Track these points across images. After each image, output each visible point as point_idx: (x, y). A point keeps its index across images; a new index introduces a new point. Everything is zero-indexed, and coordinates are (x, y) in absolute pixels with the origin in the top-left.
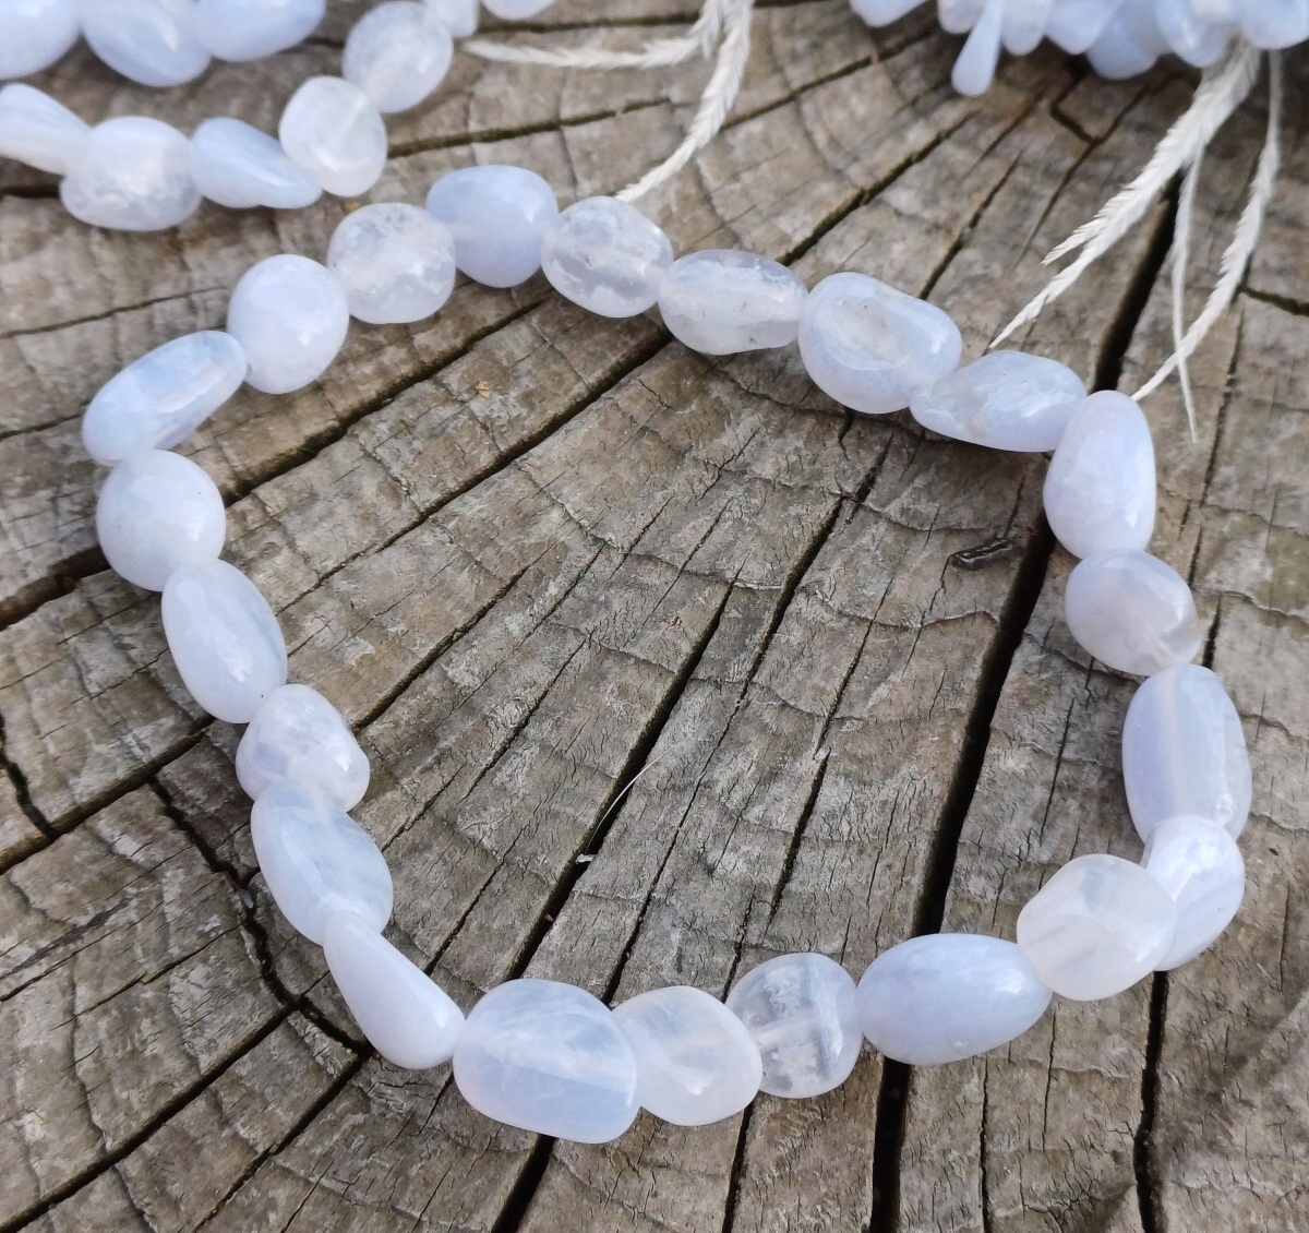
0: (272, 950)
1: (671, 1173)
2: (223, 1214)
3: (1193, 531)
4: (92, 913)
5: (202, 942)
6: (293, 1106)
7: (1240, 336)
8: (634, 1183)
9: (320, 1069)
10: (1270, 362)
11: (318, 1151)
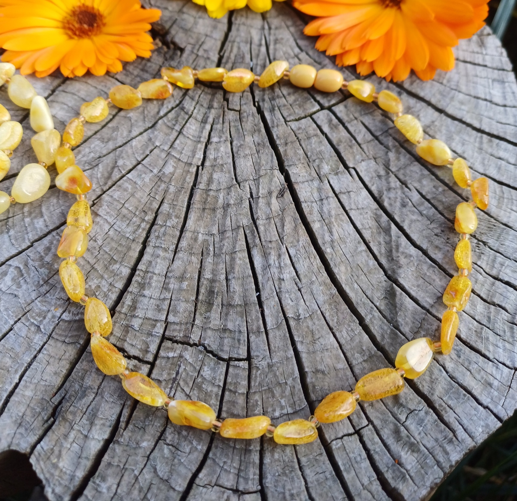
0: (216, 353)
1: (321, 338)
2: (249, 410)
3: (312, 168)
4: (175, 373)
5: (201, 362)
6: (245, 380)
7: (292, 130)
8: (317, 345)
9: (244, 369)
10: (300, 131)
11: (257, 384)
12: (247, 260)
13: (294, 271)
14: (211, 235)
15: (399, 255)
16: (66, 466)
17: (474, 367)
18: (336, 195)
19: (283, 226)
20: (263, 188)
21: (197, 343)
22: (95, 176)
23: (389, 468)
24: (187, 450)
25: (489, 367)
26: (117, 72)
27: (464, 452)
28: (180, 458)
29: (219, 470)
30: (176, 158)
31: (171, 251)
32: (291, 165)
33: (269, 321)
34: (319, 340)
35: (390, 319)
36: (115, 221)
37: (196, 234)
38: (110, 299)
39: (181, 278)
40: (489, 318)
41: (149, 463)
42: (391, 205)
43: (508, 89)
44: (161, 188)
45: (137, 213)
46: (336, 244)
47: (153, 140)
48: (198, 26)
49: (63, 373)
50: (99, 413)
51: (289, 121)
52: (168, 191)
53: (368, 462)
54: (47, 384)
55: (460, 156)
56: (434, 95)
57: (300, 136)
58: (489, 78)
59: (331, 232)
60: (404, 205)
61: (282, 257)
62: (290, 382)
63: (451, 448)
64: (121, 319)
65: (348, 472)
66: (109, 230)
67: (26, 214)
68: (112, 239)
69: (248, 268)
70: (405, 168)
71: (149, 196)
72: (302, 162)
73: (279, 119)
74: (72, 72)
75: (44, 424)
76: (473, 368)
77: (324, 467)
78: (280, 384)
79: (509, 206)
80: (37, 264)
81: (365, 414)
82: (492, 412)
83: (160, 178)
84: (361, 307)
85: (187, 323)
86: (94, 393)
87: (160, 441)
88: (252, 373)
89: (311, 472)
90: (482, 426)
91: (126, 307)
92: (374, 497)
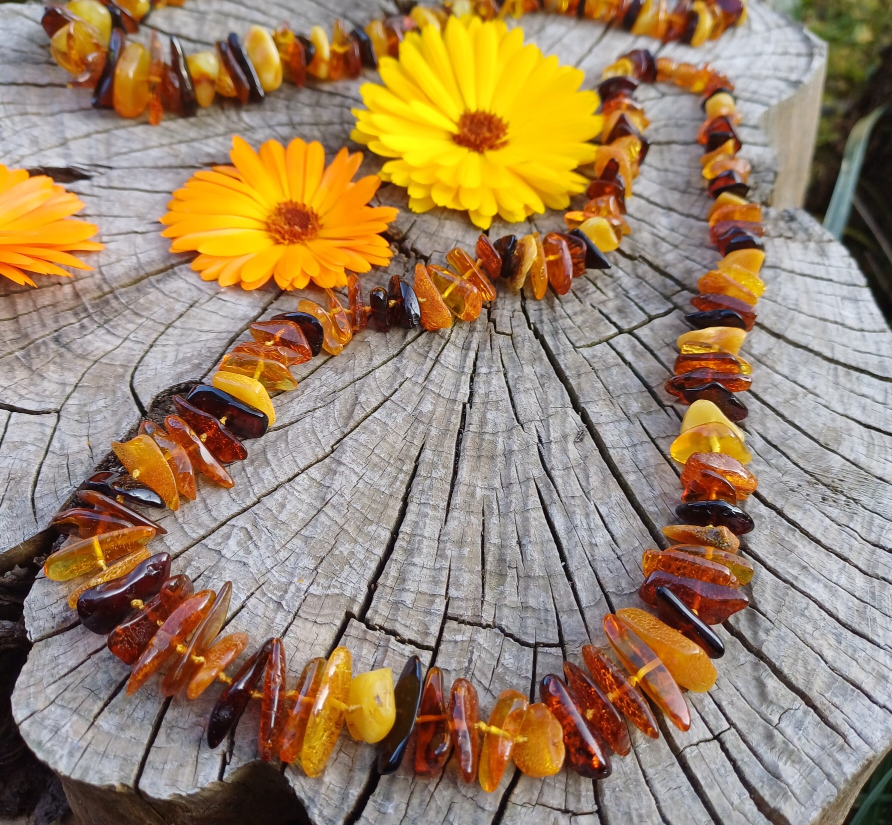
12: (545, 521)
13: (609, 535)
14: (493, 489)
16: (333, 782)
17: (860, 656)
18: (653, 440)
19: (587, 477)
20: (554, 431)
21: (492, 624)
22: (332, 415)
23: (763, 783)
25: (881, 656)
27: (861, 763)
29: (539, 784)
30: (434, 393)
31: (442, 509)
32: (588, 402)
33: (583, 597)
36: (364, 471)
37: (472, 488)
38: (369, 569)
40: (873, 593)
41: (445, 776)
43: (863, 310)
44: (419, 430)
45: (392, 461)
46: (660, 501)
47: (402, 370)
48: (445, 229)
51: (578, 348)
52: (429, 434)
53: (735, 775)
55: (811, 393)
56: (767, 316)
58: (836, 296)
59: (651, 486)
61: (591, 517)
63: (843, 758)
64: (387, 594)
65: (711, 788)
66: (358, 483)
67: (245, 462)
68: (363, 494)
69: (546, 531)
71: (405, 441)
72: (603, 398)
73: (566, 345)
76: (860, 658)
77: (678, 781)
79: (883, 456)
81: (724, 714)
82: (891, 712)
83: (417, 419)
85: (475, 599)
89: (662, 786)
90: (881, 731)
91: (391, 579)
92: (748, 820)
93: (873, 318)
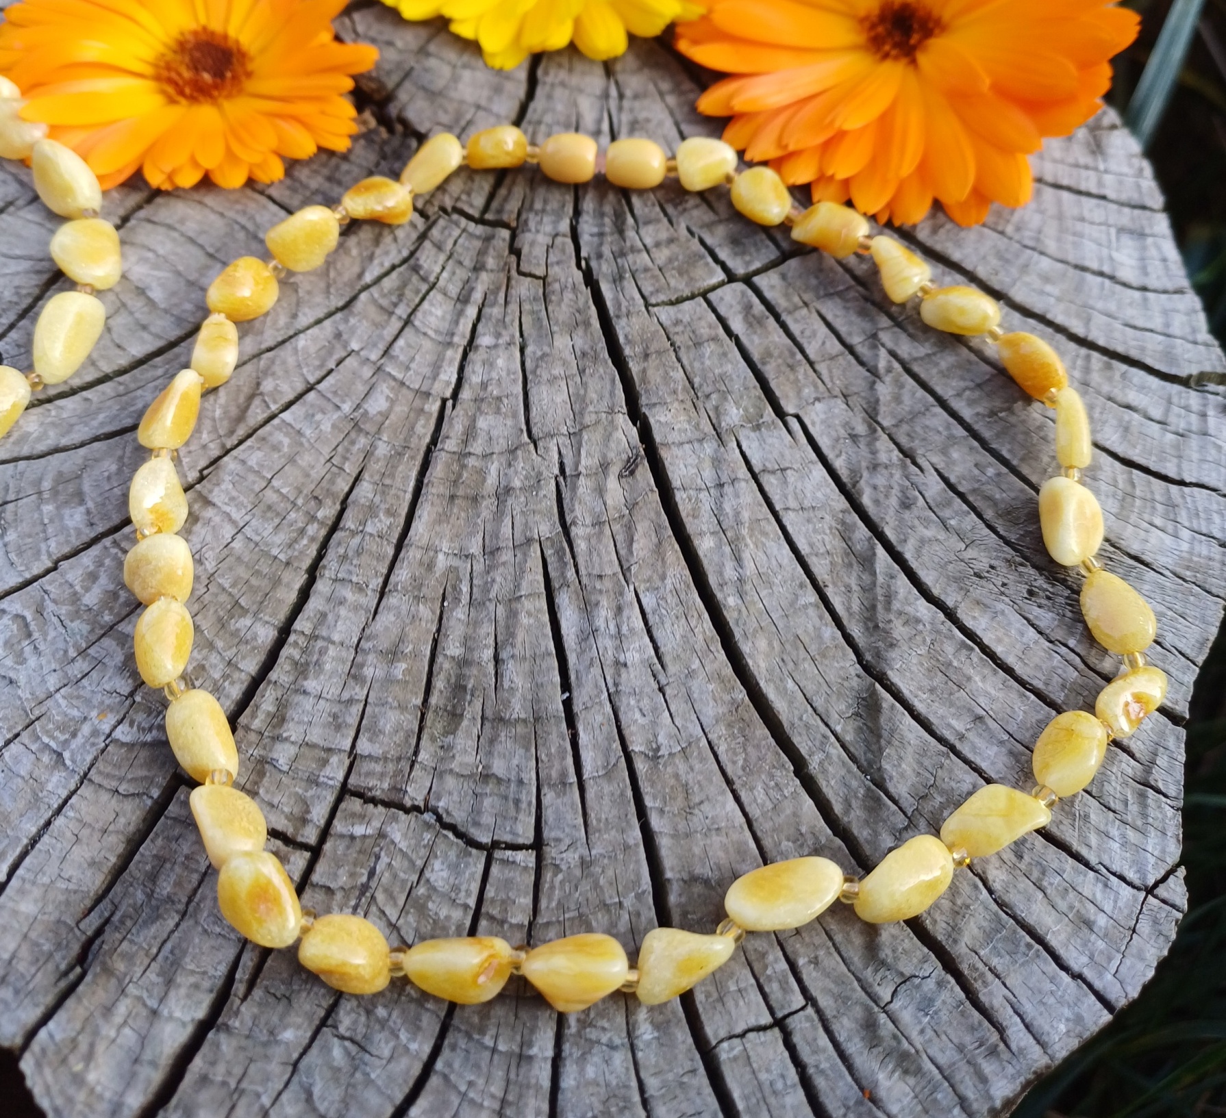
0: (463, 830)
1: (706, 803)
3: (702, 412)
4: (365, 872)
5: (428, 850)
6: (526, 894)
7: (661, 325)
8: (695, 819)
9: (526, 868)
10: (679, 329)
11: (554, 904)
12: (546, 618)
13: (650, 645)
14: (467, 556)
15: (892, 617)
16: (103, 1079)
17: (1053, 882)
18: (755, 477)
19: (631, 541)
20: (589, 454)
21: (422, 805)
22: (209, 414)
23: (848, 1108)
24: (386, 1053)
25: (1088, 883)
26: (272, 183)
27: (1022, 1079)
28: (368, 1069)
29: (455, 1100)
30: (394, 379)
31: (374, 590)
32: (655, 405)
33: (589, 760)
34: (702, 807)
35: (865, 764)
36: (247, 518)
37: (432, 554)
38: (227, 697)
39: (393, 654)
41: (295, 1079)
42: (877, 502)
43: (1153, 252)
44: (357, 446)
45: (300, 502)
46: (748, 587)
47: (345, 336)
48: (461, 86)
49: (110, 864)
50: (188, 959)
51: (654, 306)
52: (373, 454)
53: (800, 1093)
54: (72, 886)
56: (984, 258)
57: (678, 340)
58: (1109, 226)
59: (738, 560)
60: (906, 504)
61: (625, 613)
62: (629, 902)
63: (993, 1067)
64: (250, 744)
65: (755, 1115)
66: (233, 539)
67: (46, 496)
68: (239, 559)
69: (545, 635)
70: (911, 420)
71: (329, 465)
72: (681, 397)
73: (633, 299)
74: (170, 177)
75: (59, 980)
76: (1051, 884)
77: (698, 1101)
78: (605, 906)
79: (1146, 517)
80: (64, 610)
81: (799, 981)
82: (1090, 987)
83: (356, 424)
84: (800, 734)
85: (399, 759)
86: (177, 912)
87: (325, 1029)
88: (542, 880)
89: (668, 1111)
90: (1068, 1020)
91: (261, 716)
93: (1167, 268)
